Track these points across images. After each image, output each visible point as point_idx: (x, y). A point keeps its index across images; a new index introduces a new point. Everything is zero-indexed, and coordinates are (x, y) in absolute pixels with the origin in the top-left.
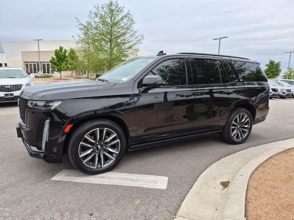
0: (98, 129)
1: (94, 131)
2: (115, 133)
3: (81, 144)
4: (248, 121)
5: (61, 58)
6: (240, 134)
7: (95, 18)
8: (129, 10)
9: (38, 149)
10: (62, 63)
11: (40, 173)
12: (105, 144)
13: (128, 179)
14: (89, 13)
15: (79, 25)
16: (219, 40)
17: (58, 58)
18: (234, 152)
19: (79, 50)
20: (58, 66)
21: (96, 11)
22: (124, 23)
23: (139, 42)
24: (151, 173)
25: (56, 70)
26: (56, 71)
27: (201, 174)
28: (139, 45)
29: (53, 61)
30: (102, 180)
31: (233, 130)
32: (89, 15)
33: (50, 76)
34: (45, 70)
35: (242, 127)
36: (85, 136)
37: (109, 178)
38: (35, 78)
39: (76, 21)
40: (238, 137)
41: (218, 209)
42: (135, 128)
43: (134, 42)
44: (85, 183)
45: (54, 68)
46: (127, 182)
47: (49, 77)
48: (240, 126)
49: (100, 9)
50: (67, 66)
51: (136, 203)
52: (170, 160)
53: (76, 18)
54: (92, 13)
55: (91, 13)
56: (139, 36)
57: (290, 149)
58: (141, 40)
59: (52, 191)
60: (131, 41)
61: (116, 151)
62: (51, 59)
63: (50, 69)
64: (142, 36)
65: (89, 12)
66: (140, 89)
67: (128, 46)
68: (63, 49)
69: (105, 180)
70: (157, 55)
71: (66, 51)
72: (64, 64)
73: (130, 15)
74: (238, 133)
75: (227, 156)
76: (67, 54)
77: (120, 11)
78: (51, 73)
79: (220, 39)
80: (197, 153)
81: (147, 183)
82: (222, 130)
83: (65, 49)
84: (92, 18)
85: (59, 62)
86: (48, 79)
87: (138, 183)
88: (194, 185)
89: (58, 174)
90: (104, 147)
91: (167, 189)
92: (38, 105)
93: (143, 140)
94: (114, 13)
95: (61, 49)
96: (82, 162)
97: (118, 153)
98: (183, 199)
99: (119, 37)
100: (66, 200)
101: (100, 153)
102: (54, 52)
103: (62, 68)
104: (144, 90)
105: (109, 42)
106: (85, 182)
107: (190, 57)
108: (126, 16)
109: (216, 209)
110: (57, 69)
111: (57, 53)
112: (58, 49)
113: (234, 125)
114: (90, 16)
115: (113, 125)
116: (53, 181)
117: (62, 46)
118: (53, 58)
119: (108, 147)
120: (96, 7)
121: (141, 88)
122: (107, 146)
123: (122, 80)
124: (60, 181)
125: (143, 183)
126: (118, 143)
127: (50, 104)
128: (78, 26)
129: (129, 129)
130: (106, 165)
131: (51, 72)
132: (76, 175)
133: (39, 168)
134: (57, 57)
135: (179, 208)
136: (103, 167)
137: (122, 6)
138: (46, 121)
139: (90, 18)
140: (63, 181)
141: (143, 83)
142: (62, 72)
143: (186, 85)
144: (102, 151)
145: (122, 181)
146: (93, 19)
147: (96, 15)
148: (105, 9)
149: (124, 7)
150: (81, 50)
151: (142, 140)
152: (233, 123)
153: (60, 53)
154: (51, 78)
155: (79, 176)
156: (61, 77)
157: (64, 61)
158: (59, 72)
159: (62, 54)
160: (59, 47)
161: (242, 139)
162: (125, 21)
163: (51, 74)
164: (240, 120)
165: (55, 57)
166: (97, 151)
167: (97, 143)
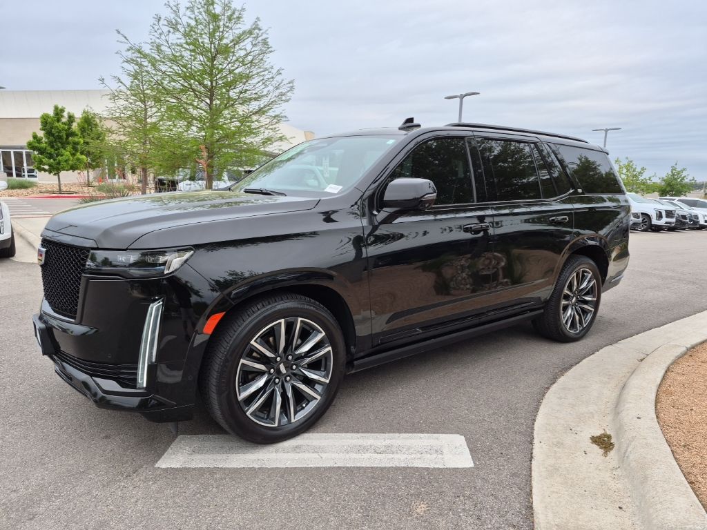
0: (282, 321)
1: (272, 327)
2: (322, 331)
3: (243, 364)
4: (592, 286)
5: (60, 137)
6: (577, 317)
7: (170, 34)
8: (258, 18)
9: (122, 387)
10: (63, 151)
11: (116, 451)
12: (295, 360)
13: (366, 449)
14: (153, 21)
15: (128, 50)
16: (458, 99)
17: (51, 138)
18: (577, 361)
19: (117, 115)
20: (50, 156)
21: (173, 16)
22: (245, 49)
23: (284, 98)
24: (415, 428)
25: (46, 167)
26: (45, 170)
27: (535, 420)
28: (284, 105)
29: (36, 145)
30: (297, 456)
31: (565, 308)
32: (154, 26)
33: (28, 185)
34: (11, 169)
35: (580, 301)
36: (252, 342)
37: (316, 450)
38: (8, 188)
39: (118, 41)
40: (573, 325)
41: (624, 507)
42: (367, 313)
43: (272, 97)
44: (259, 469)
45: (41, 162)
46: (367, 455)
47: (26, 187)
48: (577, 298)
49: (182, 11)
50: (76, 157)
51: (418, 510)
52: (443, 390)
53: (119, 32)
54: (162, 20)
55: (159, 20)
56: (283, 84)
57: (693, 347)
58: (289, 94)
59: (177, 500)
60: (266, 96)
61: (324, 377)
62: (31, 139)
63: (25, 164)
64: (291, 85)
65: (154, 18)
66: (375, 212)
67: (257, 108)
68: (65, 114)
69: (307, 455)
70: (400, 129)
71: (71, 118)
72: (68, 153)
73: (260, 30)
74: (574, 315)
75: (566, 371)
76: (75, 126)
77: (235, 18)
78: (26, 176)
79: (462, 97)
80: (496, 368)
81: (419, 456)
82: (542, 311)
83: (69, 113)
84: (160, 34)
85: (52, 147)
86: (23, 191)
87: (396, 456)
88: (534, 451)
89: (169, 451)
90: (294, 367)
91: (476, 467)
92: (114, 263)
93: (382, 344)
94: (221, 23)
95: (59, 112)
96: (245, 413)
97: (328, 381)
98: (528, 490)
99: (230, 85)
100: (226, 522)
101: (286, 384)
102: (39, 121)
103: (63, 164)
104: (388, 216)
105: (207, 97)
106: (257, 466)
107: (475, 134)
108: (250, 32)
109: (620, 508)
110: (50, 166)
111: (46, 122)
112: (51, 113)
113: (567, 297)
114: (156, 28)
115: (317, 309)
116: (166, 470)
117: (60, 107)
118: (35, 137)
119: (302, 366)
120: (171, 5)
121: (379, 212)
122: (300, 366)
123: (325, 190)
124: (186, 469)
125: (409, 457)
126: (326, 356)
127: (162, 259)
128: (125, 53)
129: (355, 318)
130: (302, 415)
131: (26, 174)
132: (222, 447)
133: (107, 437)
134: (49, 133)
135: (532, 514)
136: (293, 420)
137: (239, 8)
138: (151, 305)
139: (155, 34)
140: (194, 469)
141: (386, 198)
142: (62, 173)
143: (473, 202)
144: (288, 378)
145: (354, 456)
146: (163, 37)
147: (174, 26)
148: (196, 11)
149: (243, 9)
150: (122, 115)
151: (379, 345)
152: (566, 291)
153: (56, 124)
154: (30, 189)
155: (230, 450)
156: (60, 186)
157: (68, 143)
158: (55, 174)
159: (62, 126)
160: (53, 109)
161: (581, 328)
162: (247, 44)
163: (26, 178)
164: (578, 284)
165: (41, 134)
166: (277, 380)
167: (278, 359)
